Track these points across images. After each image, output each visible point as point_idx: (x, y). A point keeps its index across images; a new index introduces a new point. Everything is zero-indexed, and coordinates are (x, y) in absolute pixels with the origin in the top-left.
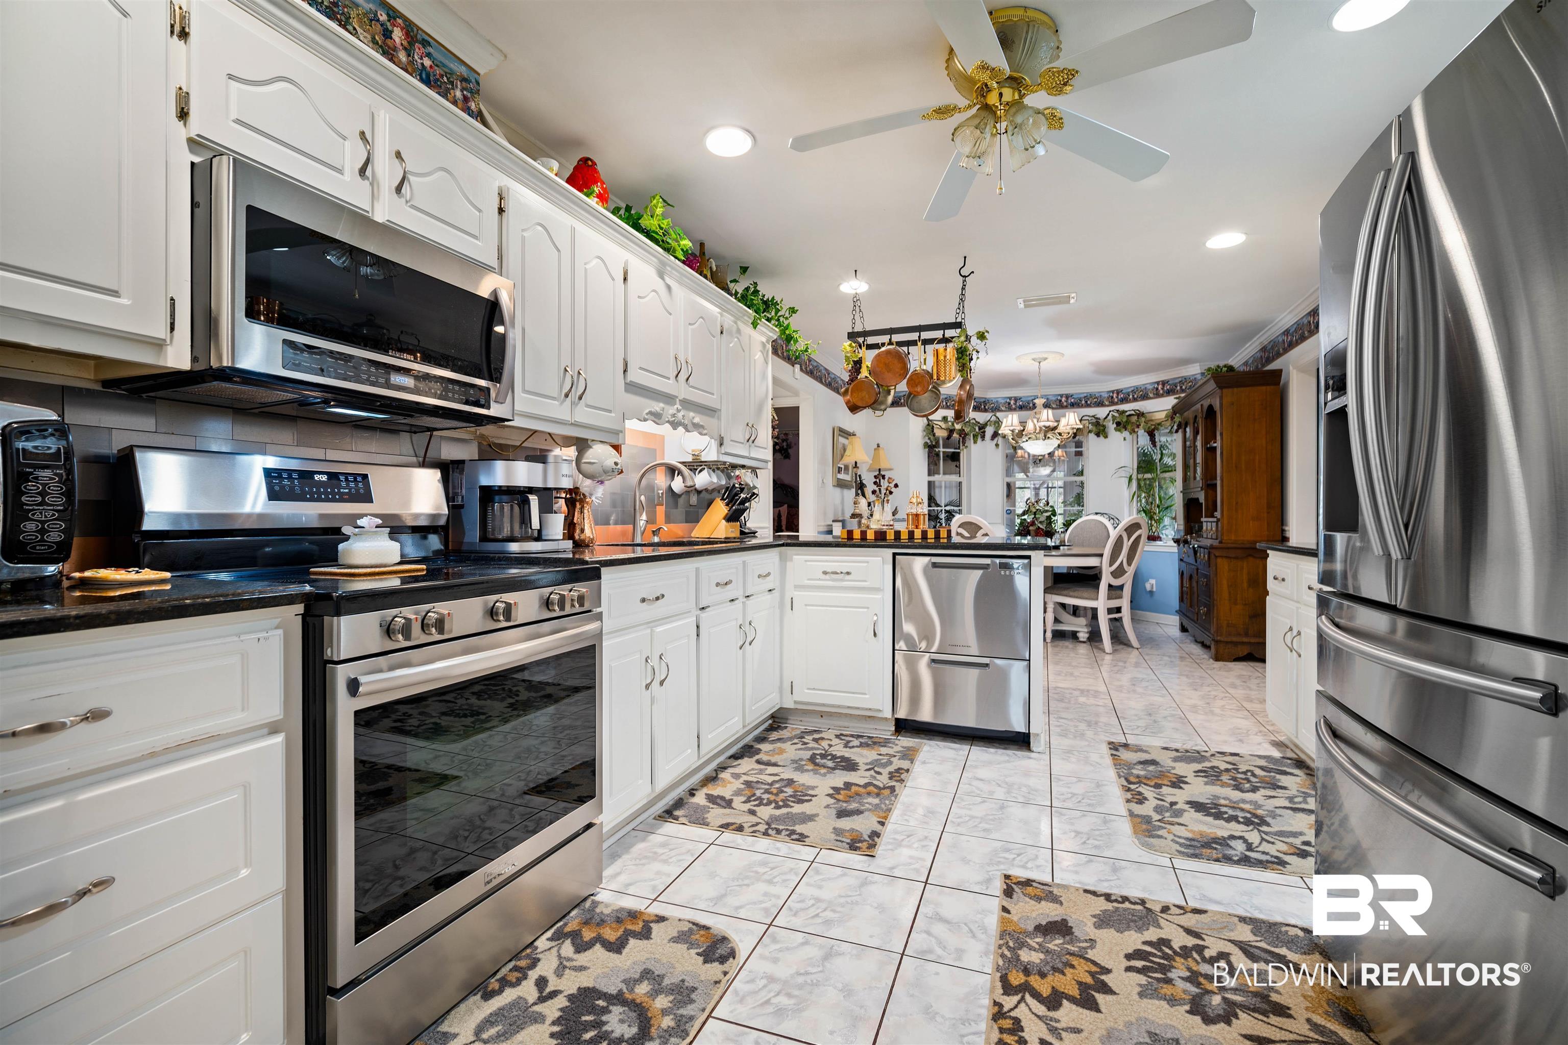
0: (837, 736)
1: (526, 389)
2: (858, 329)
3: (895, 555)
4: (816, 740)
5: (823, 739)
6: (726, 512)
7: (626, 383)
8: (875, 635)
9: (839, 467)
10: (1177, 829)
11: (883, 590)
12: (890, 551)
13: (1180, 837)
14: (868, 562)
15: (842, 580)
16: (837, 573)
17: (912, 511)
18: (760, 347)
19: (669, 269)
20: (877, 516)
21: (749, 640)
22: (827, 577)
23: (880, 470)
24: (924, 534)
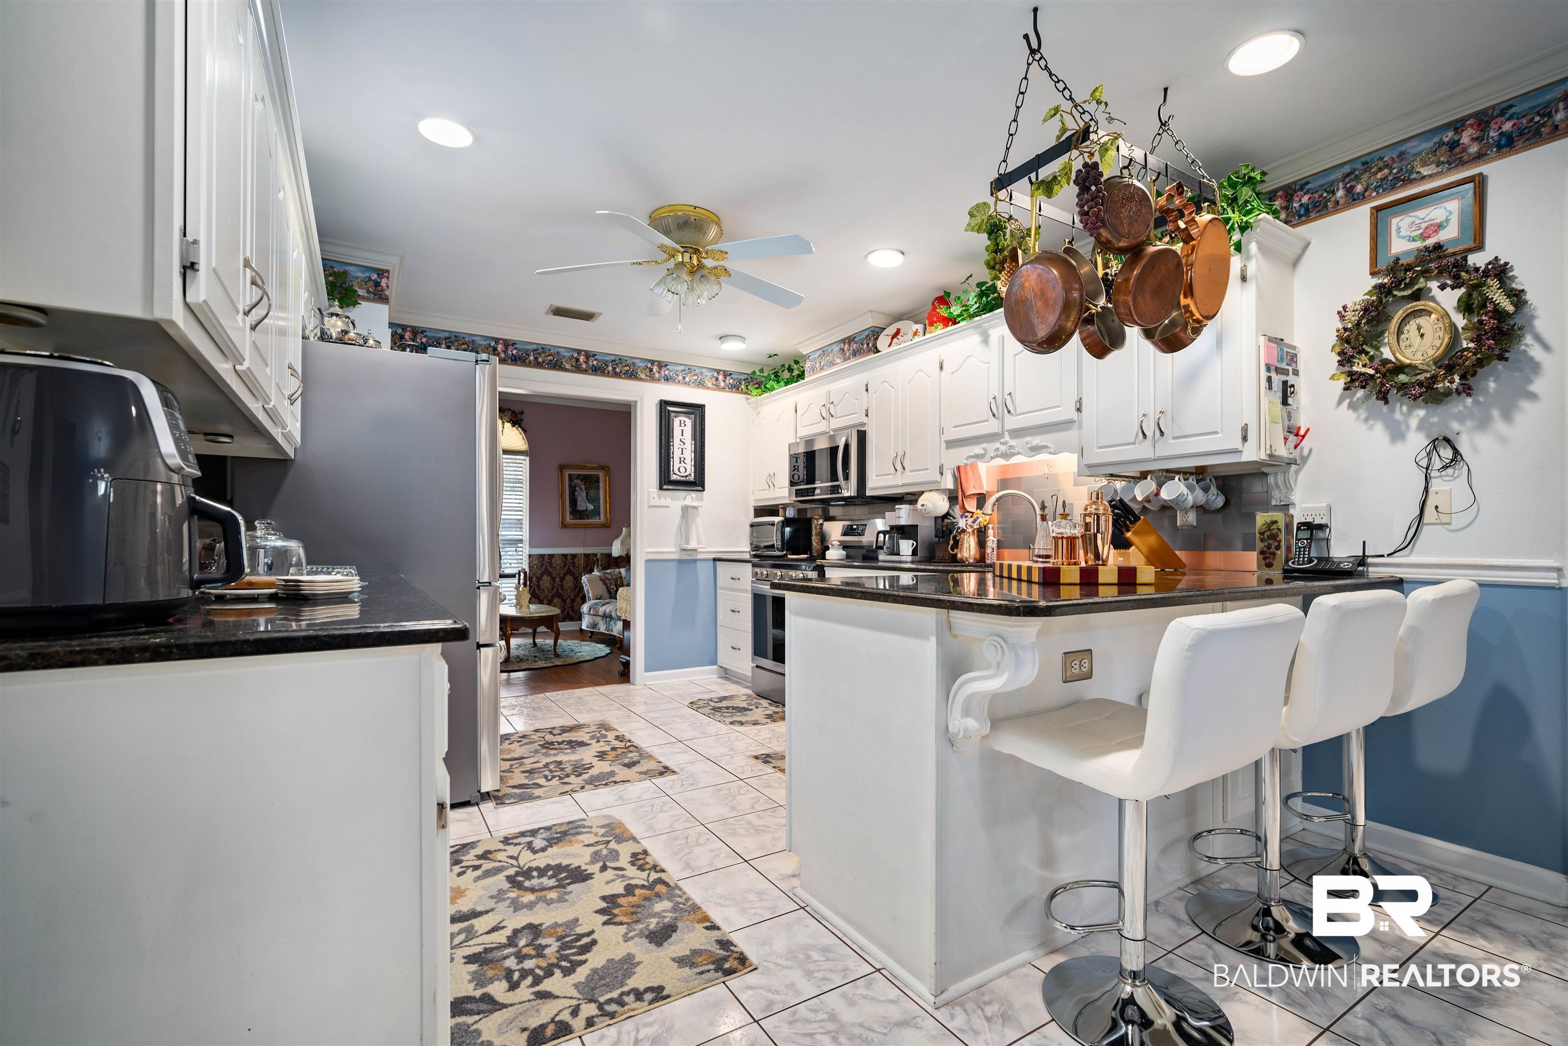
7: (944, 443)
10: (591, 839)
13: (587, 832)
19: (986, 325)
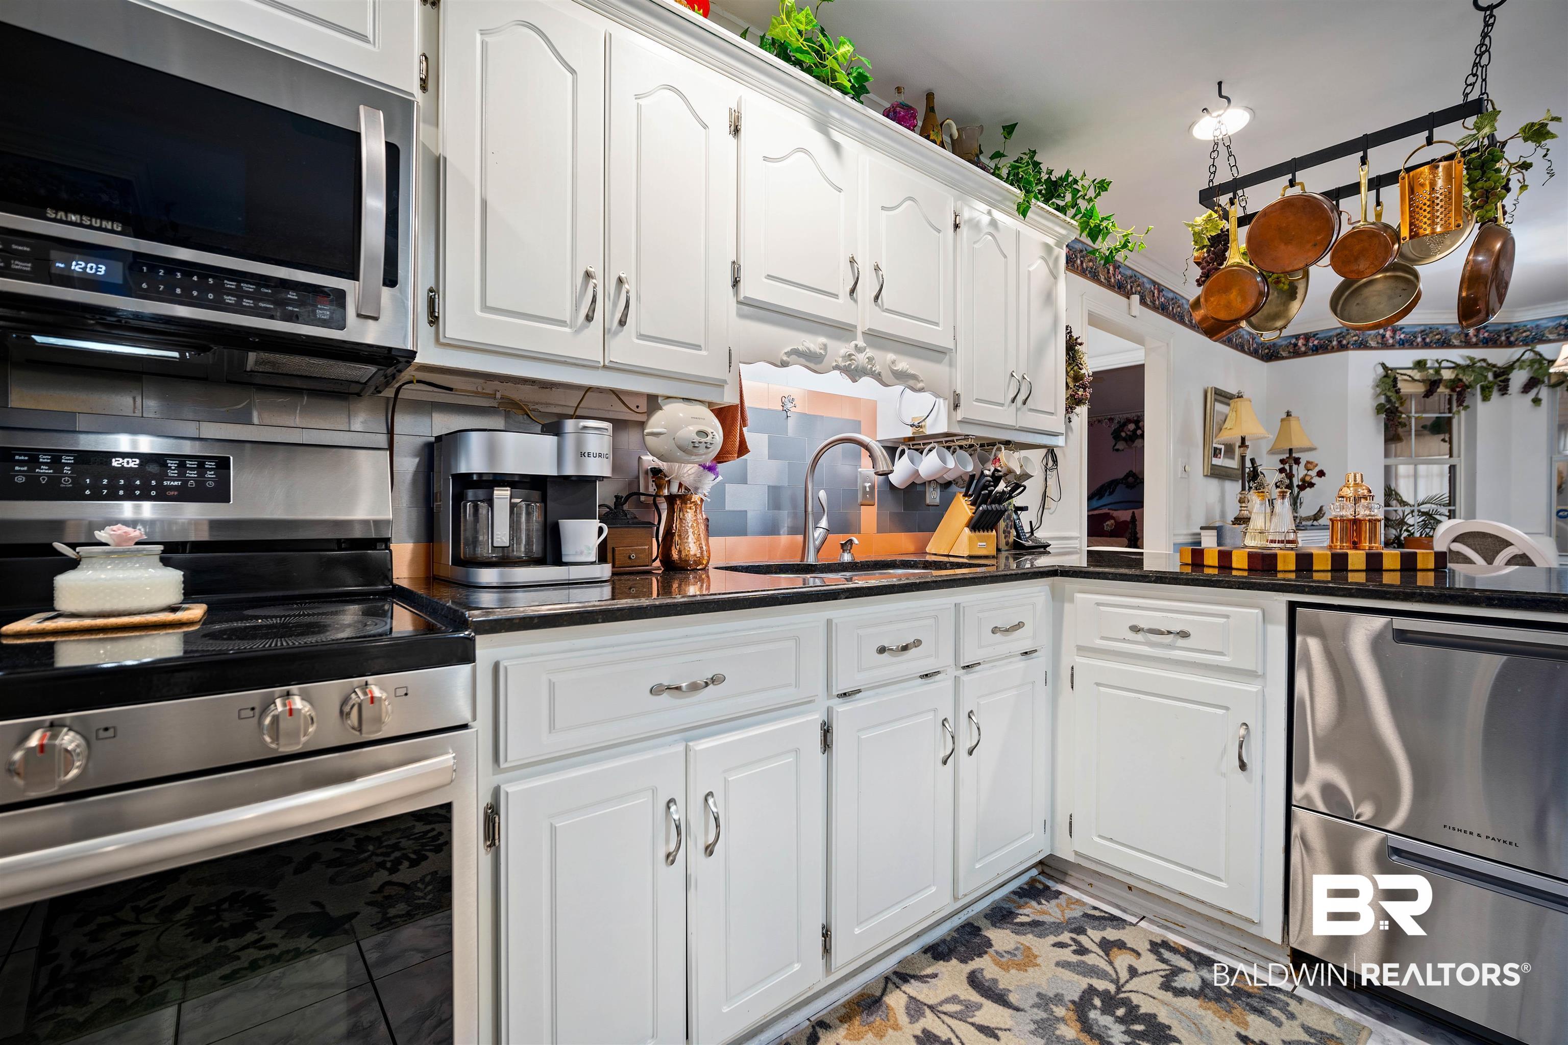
0: (1157, 947)
1: (490, 303)
2: (1224, 176)
3: (1292, 607)
4: (1107, 946)
5: (1121, 945)
6: (970, 514)
7: (738, 302)
8: (1243, 766)
9: (1216, 449)
11: (1264, 676)
12: (1285, 598)
14: (1227, 617)
15: (1170, 646)
16: (1161, 633)
17: (1344, 513)
18: (1040, 252)
19: (835, 114)
20: (1257, 522)
21: (965, 744)
22: (1140, 637)
23: (1291, 451)
24: (1374, 563)
